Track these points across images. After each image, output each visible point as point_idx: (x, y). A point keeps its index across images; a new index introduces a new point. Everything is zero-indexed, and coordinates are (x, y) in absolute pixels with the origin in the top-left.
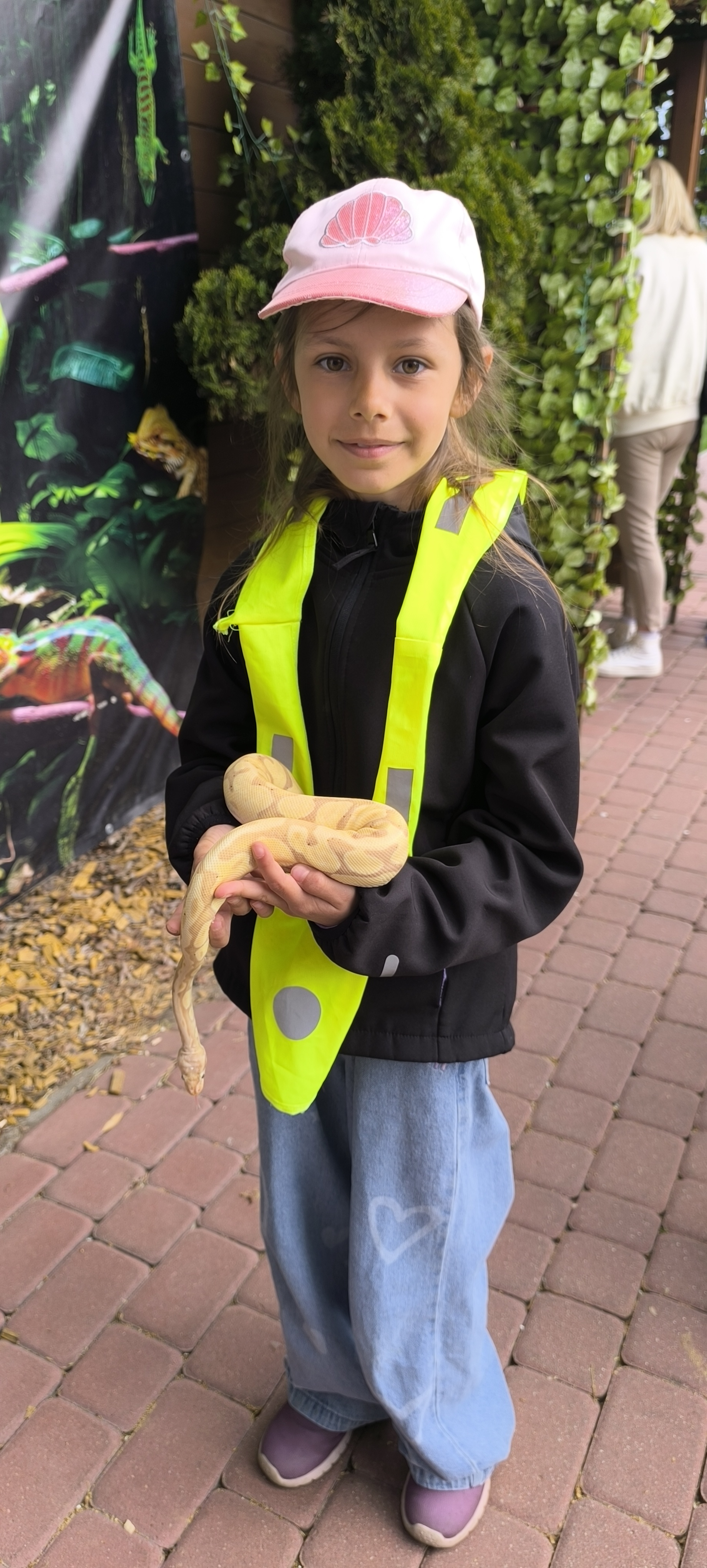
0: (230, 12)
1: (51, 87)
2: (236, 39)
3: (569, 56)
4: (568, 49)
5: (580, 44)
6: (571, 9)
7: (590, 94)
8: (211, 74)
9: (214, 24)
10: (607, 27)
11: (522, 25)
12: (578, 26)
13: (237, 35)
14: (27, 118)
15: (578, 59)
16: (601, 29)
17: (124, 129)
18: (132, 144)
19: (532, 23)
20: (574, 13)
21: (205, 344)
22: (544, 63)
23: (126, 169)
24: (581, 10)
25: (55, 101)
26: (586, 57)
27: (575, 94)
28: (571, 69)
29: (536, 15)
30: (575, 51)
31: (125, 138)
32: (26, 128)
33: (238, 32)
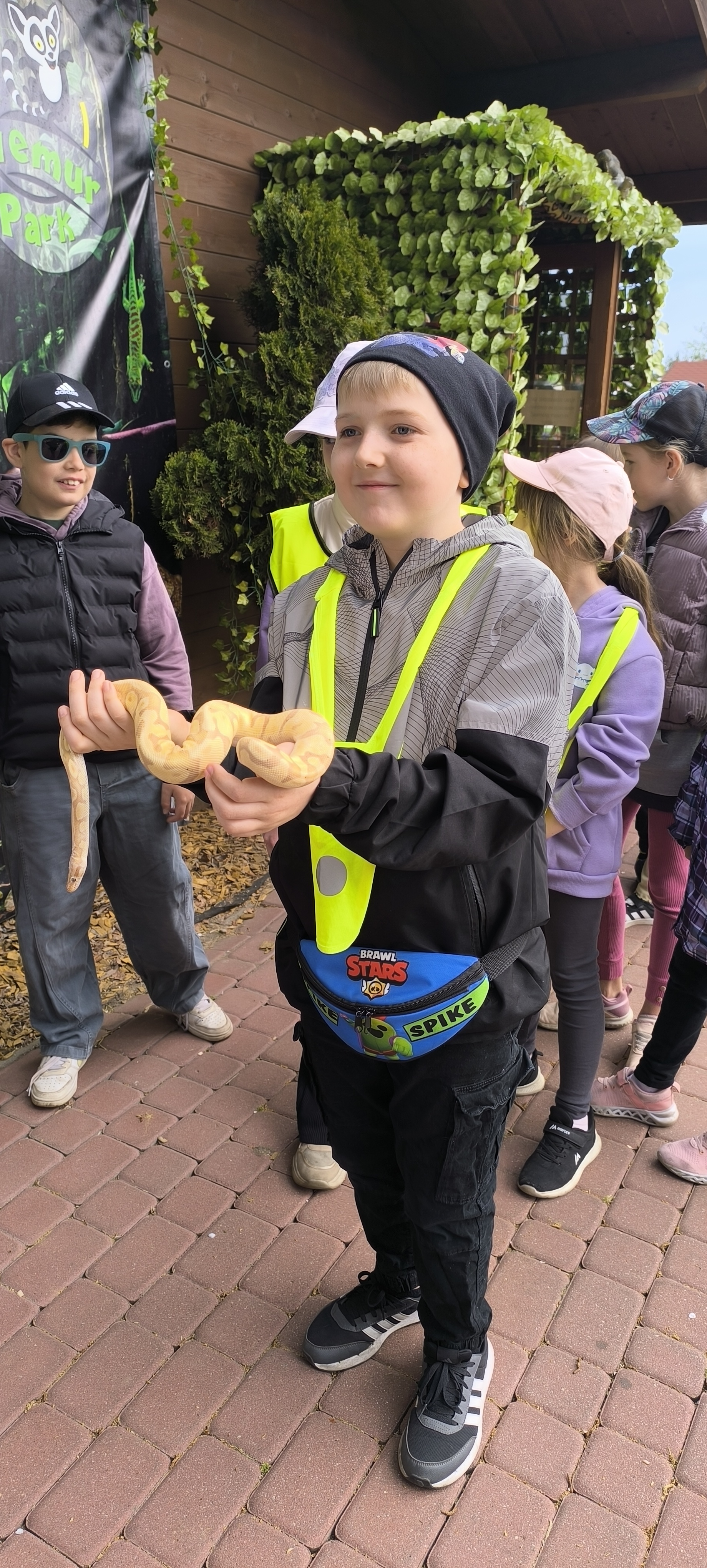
0: (197, 270)
1: (61, 331)
2: (202, 288)
3: (461, 288)
4: (461, 283)
5: (469, 279)
6: (462, 254)
7: (476, 316)
8: (182, 313)
9: (185, 277)
10: (487, 268)
11: (427, 264)
12: (467, 267)
13: (203, 285)
14: (42, 355)
15: (468, 291)
16: (484, 270)
17: (117, 352)
18: (124, 362)
19: (434, 264)
20: (463, 257)
21: (170, 506)
22: (444, 292)
23: (118, 379)
24: (470, 255)
25: (64, 340)
26: (474, 289)
27: (466, 315)
28: (463, 297)
29: (436, 258)
30: (466, 285)
31: (118, 359)
32: (41, 360)
33: (203, 283)
